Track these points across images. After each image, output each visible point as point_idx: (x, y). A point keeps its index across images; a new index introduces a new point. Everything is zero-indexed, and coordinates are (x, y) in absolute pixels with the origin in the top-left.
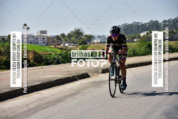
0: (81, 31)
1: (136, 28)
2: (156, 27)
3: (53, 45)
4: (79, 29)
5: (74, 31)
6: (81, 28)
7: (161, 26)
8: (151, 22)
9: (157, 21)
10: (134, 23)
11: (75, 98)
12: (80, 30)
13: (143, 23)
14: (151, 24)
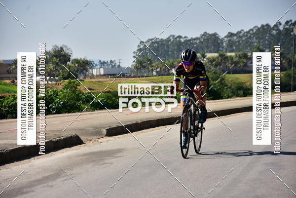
0: (66, 51)
1: (176, 47)
2: (214, 45)
3: (9, 78)
4: (61, 48)
5: (52, 51)
6: (66, 46)
7: (223, 44)
8: (203, 35)
9: (215, 35)
10: (171, 38)
11: (52, 186)
12: (64, 49)
13: (189, 38)
14: (204, 40)
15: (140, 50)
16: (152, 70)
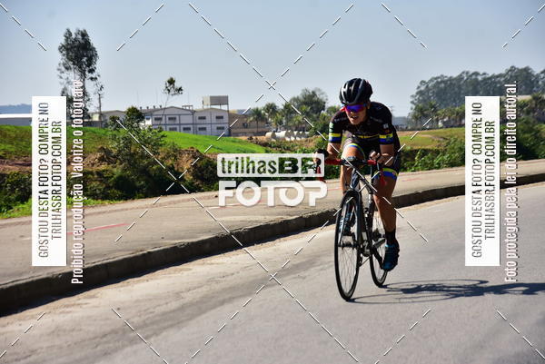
0: (320, 97)
1: (471, 88)
2: (526, 84)
3: (245, 134)
4: (313, 92)
5: (301, 97)
6: (319, 90)
7: (538, 82)
8: (510, 70)
9: (526, 70)
10: (464, 75)
11: (304, 278)
12: (317, 93)
13: (490, 75)
14: (511, 76)
15: (420, 93)
16: (437, 120)
